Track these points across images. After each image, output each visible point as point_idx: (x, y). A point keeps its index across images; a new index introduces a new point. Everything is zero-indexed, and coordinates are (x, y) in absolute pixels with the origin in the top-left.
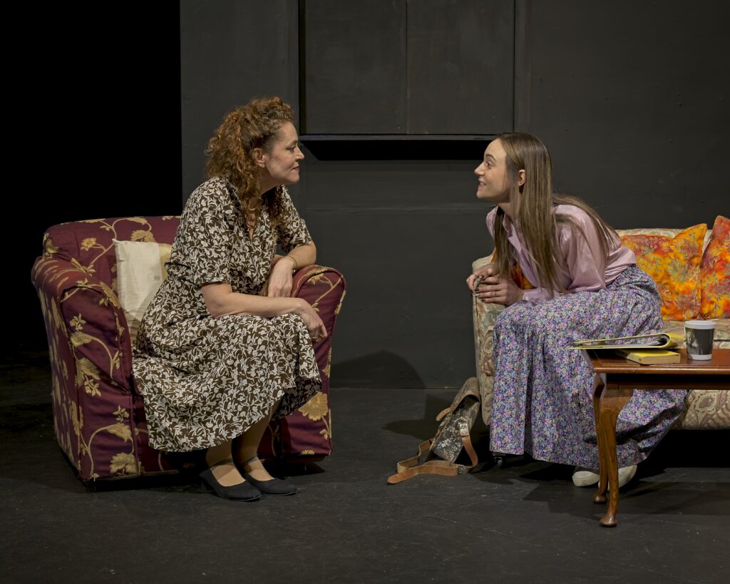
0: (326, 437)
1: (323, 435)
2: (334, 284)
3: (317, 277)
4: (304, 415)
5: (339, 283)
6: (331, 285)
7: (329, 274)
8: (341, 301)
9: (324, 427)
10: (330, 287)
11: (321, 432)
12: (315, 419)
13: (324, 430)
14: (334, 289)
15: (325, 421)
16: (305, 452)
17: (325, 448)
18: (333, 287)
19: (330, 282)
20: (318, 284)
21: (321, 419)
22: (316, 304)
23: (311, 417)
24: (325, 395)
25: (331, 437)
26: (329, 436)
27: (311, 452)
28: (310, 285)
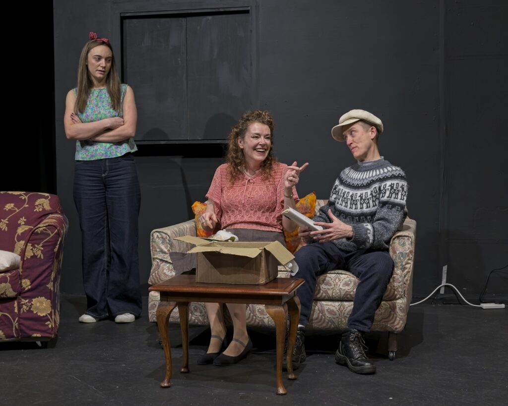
0: (50, 326)
1: (48, 325)
2: (52, 233)
3: (41, 229)
4: (35, 312)
5: (56, 233)
6: (51, 233)
7: (50, 227)
8: (58, 243)
9: (48, 320)
10: (50, 235)
11: (46, 323)
12: (42, 315)
13: (49, 322)
14: (53, 236)
15: (49, 316)
16: (35, 335)
17: (49, 333)
18: (52, 235)
19: (49, 232)
20: (42, 233)
21: (46, 315)
22: (41, 245)
23: (39, 314)
24: (49, 301)
25: (53, 326)
26: (52, 325)
27: (39, 335)
28: (37, 234)
